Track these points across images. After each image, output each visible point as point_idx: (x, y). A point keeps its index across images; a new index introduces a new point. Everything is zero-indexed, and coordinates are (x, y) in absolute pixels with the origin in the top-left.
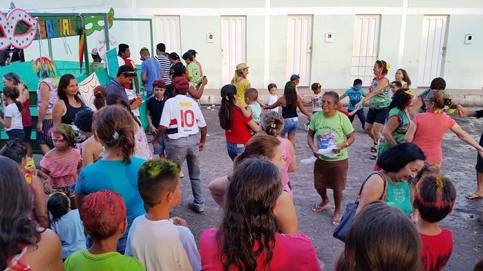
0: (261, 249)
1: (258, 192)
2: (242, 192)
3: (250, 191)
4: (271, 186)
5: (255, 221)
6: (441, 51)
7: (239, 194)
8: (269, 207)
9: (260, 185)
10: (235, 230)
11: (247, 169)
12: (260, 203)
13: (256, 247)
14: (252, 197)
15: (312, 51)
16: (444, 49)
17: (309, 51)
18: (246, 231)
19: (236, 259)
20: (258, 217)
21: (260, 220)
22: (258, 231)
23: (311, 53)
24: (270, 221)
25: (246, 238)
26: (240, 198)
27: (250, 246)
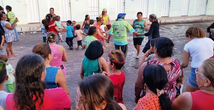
0: (37, 99)
1: (31, 71)
2: (22, 72)
3: (26, 71)
4: (37, 67)
5: (31, 85)
6: (123, 4)
7: (20, 73)
8: (38, 77)
9: (31, 67)
10: (21, 92)
11: (23, 60)
12: (33, 76)
13: (34, 98)
14: (28, 74)
15: (70, 5)
16: (124, 3)
17: (69, 4)
18: (27, 91)
19: (24, 106)
20: (33, 83)
21: (34, 84)
22: (34, 90)
23: (70, 6)
24: (40, 84)
25: (28, 94)
26: (21, 75)
27: (30, 98)
